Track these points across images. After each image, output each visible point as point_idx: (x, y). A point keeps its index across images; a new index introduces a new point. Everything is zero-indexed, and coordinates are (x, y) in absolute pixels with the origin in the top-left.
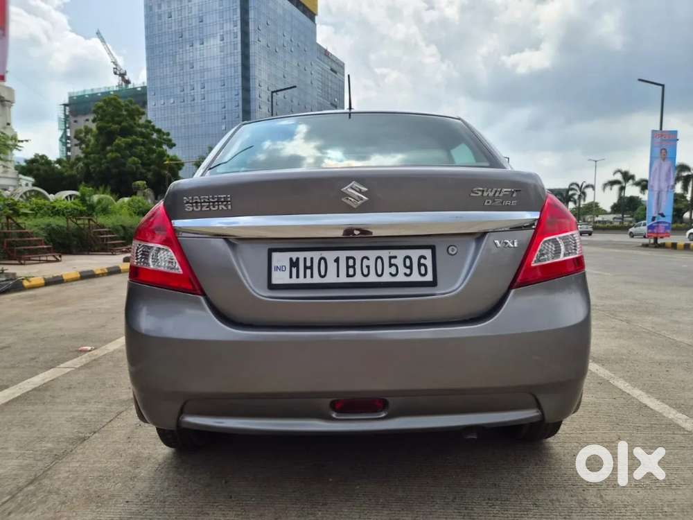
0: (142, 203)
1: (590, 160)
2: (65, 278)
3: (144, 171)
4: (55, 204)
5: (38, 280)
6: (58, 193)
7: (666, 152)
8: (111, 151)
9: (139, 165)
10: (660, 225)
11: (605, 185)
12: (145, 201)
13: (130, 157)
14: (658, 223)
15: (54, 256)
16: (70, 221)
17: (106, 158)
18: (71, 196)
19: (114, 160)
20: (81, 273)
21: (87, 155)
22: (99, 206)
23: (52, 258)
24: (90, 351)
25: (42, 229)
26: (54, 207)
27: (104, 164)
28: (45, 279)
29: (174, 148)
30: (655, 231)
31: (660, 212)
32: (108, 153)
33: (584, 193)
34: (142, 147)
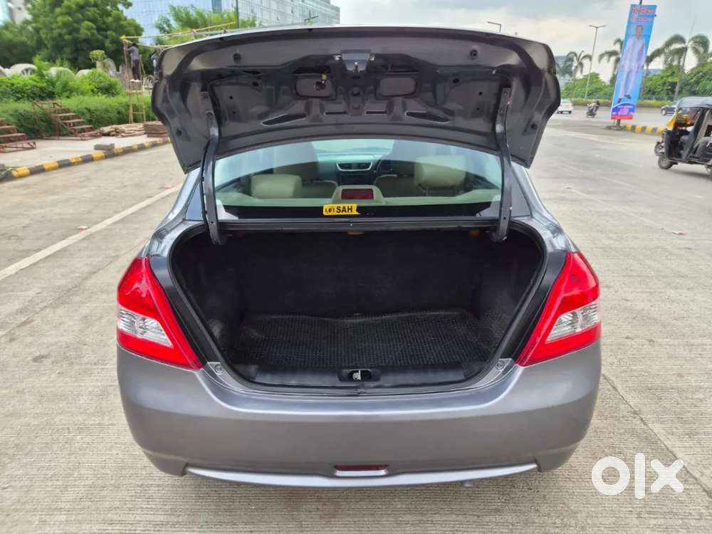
0: (104, 77)
1: (591, 26)
2: (46, 167)
3: (100, 37)
4: (14, 81)
5: (23, 170)
6: (13, 67)
7: (642, 29)
8: (62, 14)
9: (95, 32)
10: (625, 107)
11: (602, 56)
12: (106, 74)
13: (84, 20)
14: (625, 105)
15: (29, 143)
16: (36, 107)
17: (57, 22)
18: (27, 70)
19: (65, 25)
20: (58, 162)
21: (36, 16)
22: (59, 83)
23: (26, 145)
24: (86, 229)
25: (11, 115)
26: (13, 85)
27: (55, 29)
28: (29, 169)
29: (130, 8)
30: (619, 113)
31: (628, 94)
32: (57, 16)
33: (581, 64)
34: (95, 9)
